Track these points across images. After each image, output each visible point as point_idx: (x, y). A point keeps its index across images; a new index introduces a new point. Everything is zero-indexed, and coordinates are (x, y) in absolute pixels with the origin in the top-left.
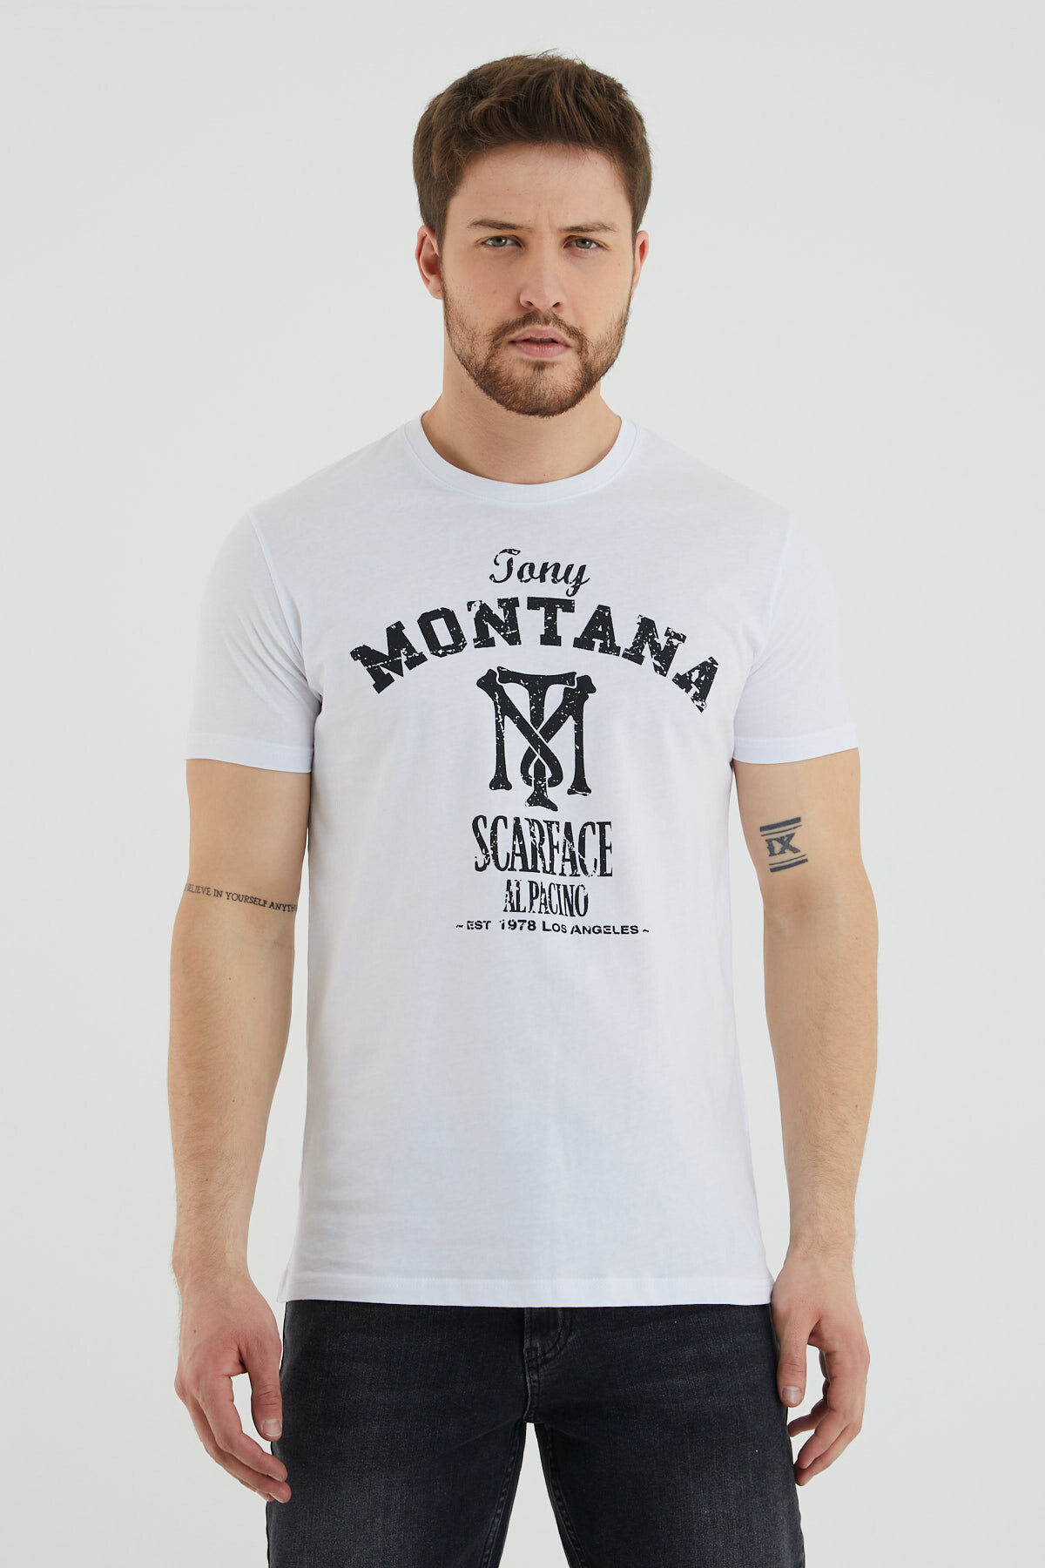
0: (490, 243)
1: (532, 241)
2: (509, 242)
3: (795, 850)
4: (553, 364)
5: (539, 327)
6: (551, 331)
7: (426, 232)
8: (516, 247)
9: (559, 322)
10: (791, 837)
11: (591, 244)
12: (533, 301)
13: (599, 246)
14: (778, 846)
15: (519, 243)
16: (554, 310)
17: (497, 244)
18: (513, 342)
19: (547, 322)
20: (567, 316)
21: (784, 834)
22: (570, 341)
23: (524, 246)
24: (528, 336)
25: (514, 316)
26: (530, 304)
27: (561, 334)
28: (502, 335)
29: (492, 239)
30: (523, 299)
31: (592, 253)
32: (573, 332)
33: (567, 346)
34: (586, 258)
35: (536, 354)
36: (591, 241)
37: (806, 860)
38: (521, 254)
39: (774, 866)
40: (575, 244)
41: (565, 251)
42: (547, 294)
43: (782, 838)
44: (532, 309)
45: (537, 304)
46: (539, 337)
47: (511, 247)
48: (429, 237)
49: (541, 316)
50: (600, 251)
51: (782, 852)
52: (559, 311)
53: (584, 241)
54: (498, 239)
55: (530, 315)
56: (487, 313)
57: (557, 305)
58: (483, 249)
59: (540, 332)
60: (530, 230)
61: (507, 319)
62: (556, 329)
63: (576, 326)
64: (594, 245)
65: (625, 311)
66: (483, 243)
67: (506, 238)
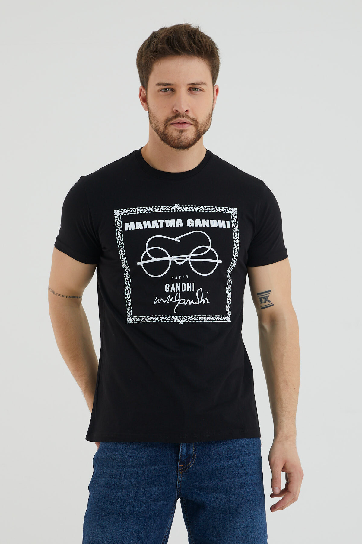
0: (163, 90)
1: (177, 89)
2: (169, 90)
3: (269, 301)
4: (186, 130)
5: (181, 119)
6: (185, 120)
7: (142, 88)
8: (172, 92)
9: (188, 117)
10: (268, 297)
11: (198, 90)
12: (178, 110)
13: (201, 90)
14: (263, 300)
15: (173, 90)
16: (186, 113)
17: (165, 91)
18: (172, 124)
19: (183, 117)
20: (191, 115)
21: (265, 296)
22: (192, 123)
23: (175, 91)
24: (177, 122)
25: (171, 115)
26: (177, 111)
27: (189, 121)
28: (168, 122)
29: (163, 89)
30: (174, 109)
31: (198, 93)
32: (193, 120)
33: (191, 124)
34: (196, 95)
35: (180, 127)
36: (198, 89)
37: (273, 305)
38: (174, 94)
39: (262, 307)
40: (192, 90)
41: (189, 92)
42: (183, 107)
43: (265, 297)
44: (178, 113)
45: (180, 111)
46: (181, 122)
47: (170, 92)
48: (143, 90)
49: (181, 115)
50: (201, 92)
51: (265, 302)
52: (187, 113)
53: (195, 89)
54: (166, 89)
55: (177, 115)
56: (162, 115)
57: (187, 111)
58: (161, 93)
59: (181, 120)
60: (176, 85)
61: (169, 116)
62: (187, 119)
63: (194, 118)
64: (199, 90)
65: (211, 112)
66: (161, 91)
67: (168, 89)
